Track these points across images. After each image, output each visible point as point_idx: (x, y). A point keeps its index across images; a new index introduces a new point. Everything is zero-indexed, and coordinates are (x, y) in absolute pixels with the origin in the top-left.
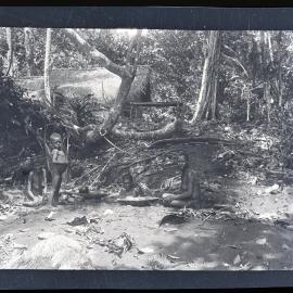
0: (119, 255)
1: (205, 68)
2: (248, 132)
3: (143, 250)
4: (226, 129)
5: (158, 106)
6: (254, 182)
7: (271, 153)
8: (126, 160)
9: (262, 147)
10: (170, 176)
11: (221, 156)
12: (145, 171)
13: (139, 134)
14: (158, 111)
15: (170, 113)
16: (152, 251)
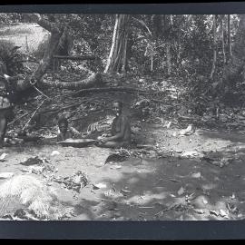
0: (78, 190)
1: (115, 28)
2: (159, 84)
3: (97, 186)
4: (141, 80)
5: (74, 59)
6: (168, 126)
7: (180, 102)
8: (53, 107)
9: (172, 96)
10: (95, 121)
11: (138, 103)
12: (71, 116)
13: (64, 84)
14: (74, 64)
15: (85, 66)
16: (105, 186)
